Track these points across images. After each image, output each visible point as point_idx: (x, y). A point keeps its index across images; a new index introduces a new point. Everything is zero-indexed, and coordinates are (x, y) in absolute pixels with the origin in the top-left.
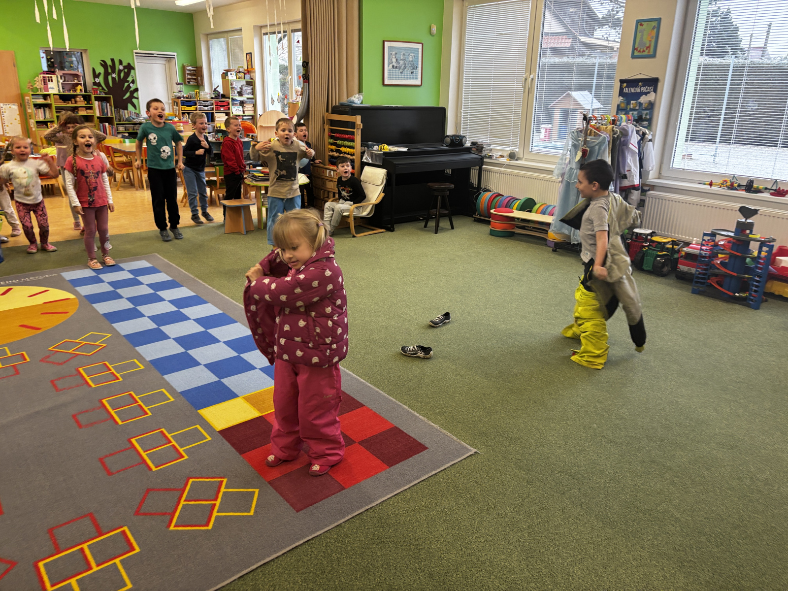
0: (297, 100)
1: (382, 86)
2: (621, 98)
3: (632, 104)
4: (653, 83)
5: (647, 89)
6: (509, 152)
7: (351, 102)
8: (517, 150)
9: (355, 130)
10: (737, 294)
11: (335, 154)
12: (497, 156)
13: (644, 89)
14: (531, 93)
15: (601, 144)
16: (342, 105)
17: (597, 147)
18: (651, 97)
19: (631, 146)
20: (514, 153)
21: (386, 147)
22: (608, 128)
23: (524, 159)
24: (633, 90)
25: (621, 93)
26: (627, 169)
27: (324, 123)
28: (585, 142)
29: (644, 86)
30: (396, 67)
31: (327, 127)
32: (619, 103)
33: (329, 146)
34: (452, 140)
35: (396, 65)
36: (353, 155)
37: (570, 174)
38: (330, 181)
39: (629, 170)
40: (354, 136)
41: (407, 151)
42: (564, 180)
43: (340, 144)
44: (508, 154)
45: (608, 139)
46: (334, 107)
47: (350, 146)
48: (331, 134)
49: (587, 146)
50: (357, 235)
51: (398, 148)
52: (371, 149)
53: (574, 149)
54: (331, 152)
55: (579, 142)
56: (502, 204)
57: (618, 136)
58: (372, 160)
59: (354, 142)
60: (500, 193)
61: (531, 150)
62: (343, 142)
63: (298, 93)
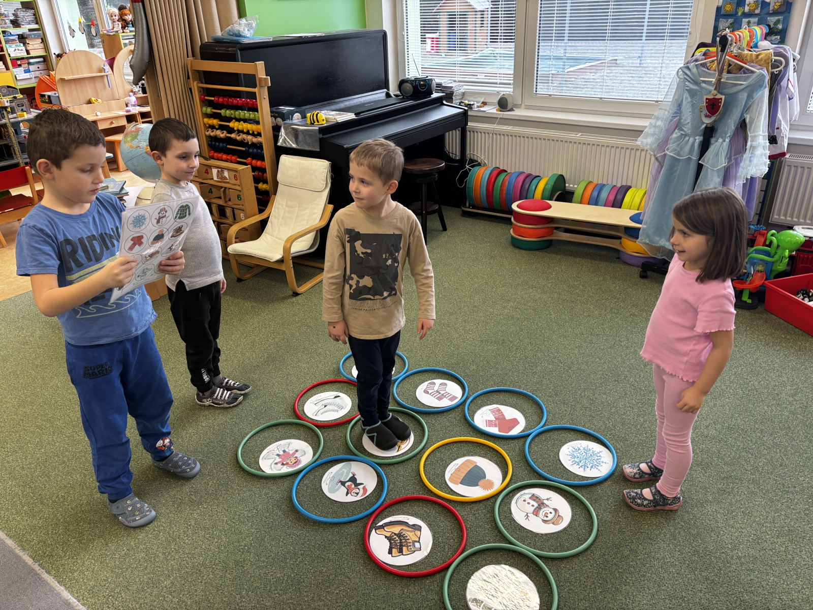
0: (115, 29)
3: (749, 5)
6: (500, 96)
7: (233, 35)
8: (512, 94)
9: (256, 89)
11: (222, 134)
12: (479, 104)
15: (752, 90)
16: (218, 41)
17: (744, 95)
19: (790, 86)
20: (507, 96)
21: (321, 115)
22: (760, 57)
26: (776, 125)
27: (189, 78)
31: (195, 85)
32: (720, 4)
33: (206, 120)
34: (415, 87)
36: (259, 135)
37: (679, 144)
38: (223, 189)
39: (778, 128)
40: (256, 99)
41: (355, 117)
42: (665, 155)
43: (228, 115)
44: (496, 100)
45: (767, 78)
46: (204, 46)
47: (250, 120)
48: (206, 98)
49: (719, 93)
50: (301, 290)
51: (337, 114)
52: (290, 122)
53: (689, 99)
54: (210, 129)
55: (704, 85)
56: (512, 187)
57: (780, 71)
58: (297, 142)
59: (258, 112)
60: (501, 168)
61: (536, 91)
62: (232, 111)
63: (114, 17)
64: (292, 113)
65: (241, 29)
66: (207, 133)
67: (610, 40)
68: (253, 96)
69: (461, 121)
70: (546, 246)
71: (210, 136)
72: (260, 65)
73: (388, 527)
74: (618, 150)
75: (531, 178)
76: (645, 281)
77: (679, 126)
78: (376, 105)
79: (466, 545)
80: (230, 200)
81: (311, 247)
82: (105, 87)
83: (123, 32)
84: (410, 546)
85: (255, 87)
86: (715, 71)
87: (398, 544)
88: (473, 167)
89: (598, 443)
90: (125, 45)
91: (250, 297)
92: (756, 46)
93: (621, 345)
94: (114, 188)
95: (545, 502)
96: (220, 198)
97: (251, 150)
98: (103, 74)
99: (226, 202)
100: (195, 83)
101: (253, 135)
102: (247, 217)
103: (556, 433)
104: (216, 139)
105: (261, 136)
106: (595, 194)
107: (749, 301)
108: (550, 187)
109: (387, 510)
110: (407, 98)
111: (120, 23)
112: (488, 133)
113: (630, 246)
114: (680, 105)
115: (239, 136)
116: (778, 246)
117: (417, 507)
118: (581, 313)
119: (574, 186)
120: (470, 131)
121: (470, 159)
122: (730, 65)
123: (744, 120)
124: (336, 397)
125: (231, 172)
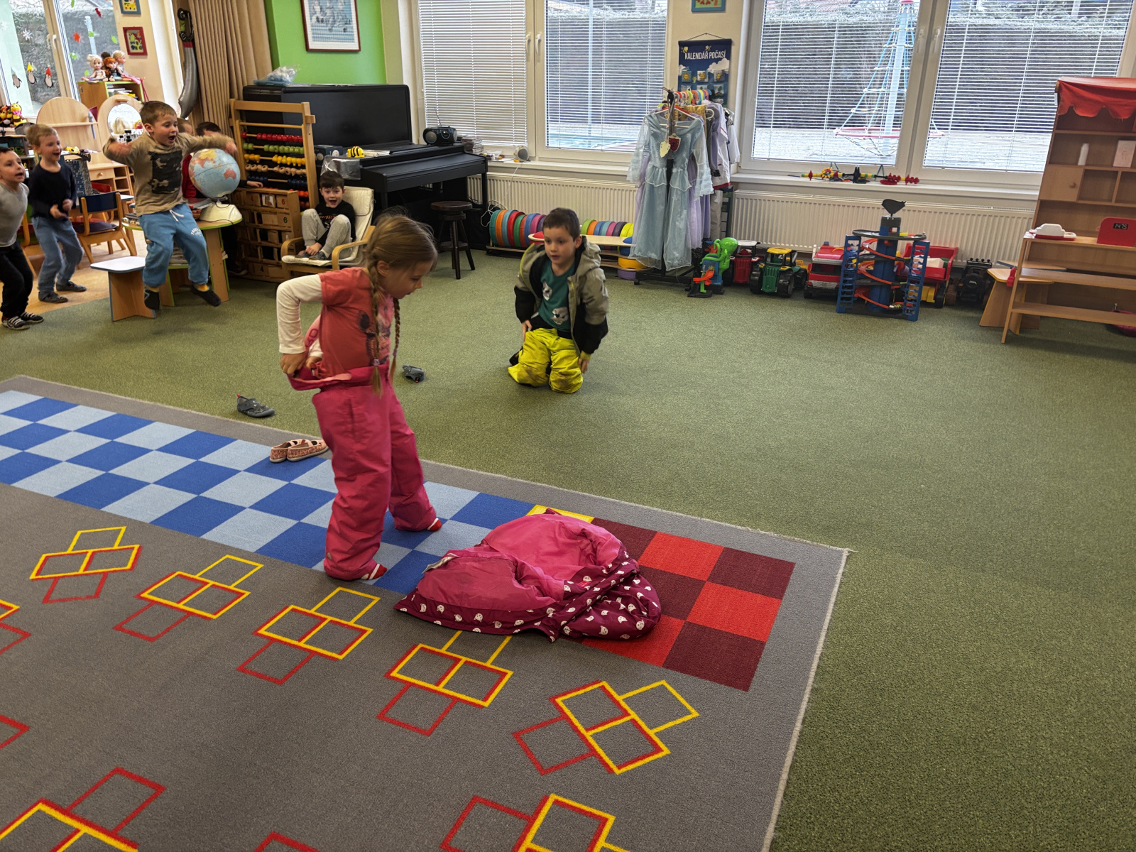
0: (98, 77)
1: (306, 52)
2: (683, 67)
3: (700, 75)
4: (724, 46)
5: (717, 55)
6: (518, 149)
7: (274, 80)
8: (526, 145)
9: (302, 127)
10: (891, 306)
11: (263, 168)
12: (498, 157)
13: (713, 55)
14: (539, 61)
15: (694, 131)
16: (260, 85)
17: (689, 136)
18: (724, 65)
19: (722, 132)
20: (524, 150)
21: (360, 149)
22: (698, 109)
23: (537, 158)
24: (698, 56)
25: (682, 61)
26: (718, 162)
27: (231, 116)
28: (672, 129)
29: (712, 50)
30: (322, 21)
31: (237, 124)
32: (680, 74)
33: (246, 156)
34: (439, 136)
35: (321, 17)
36: (303, 167)
37: (653, 175)
39: (720, 165)
40: (301, 135)
41: (390, 154)
42: (645, 184)
43: (270, 151)
44: (515, 153)
45: (704, 124)
46: (245, 89)
47: (294, 154)
48: (248, 135)
52: (331, 156)
53: (654, 141)
54: (249, 165)
55: (662, 129)
56: (530, 224)
57: (713, 120)
59: (302, 147)
60: (520, 211)
61: (548, 145)
62: (276, 147)
63: (97, 65)
64: (331, 150)
65: (280, 76)
66: (247, 168)
68: (297, 132)
69: (481, 168)
71: (250, 171)
72: (307, 105)
77: (650, 159)
82: (88, 138)
83: (109, 81)
85: (301, 124)
86: (669, 119)
88: (494, 210)
92: (700, 103)
97: (294, 182)
98: (88, 123)
100: (237, 121)
101: (297, 167)
104: (255, 173)
105: (305, 168)
106: (598, 229)
107: (705, 291)
110: (432, 144)
111: (104, 71)
112: (507, 181)
113: (625, 263)
114: (649, 146)
115: (281, 169)
116: (721, 249)
120: (490, 180)
121: (491, 205)
122: (679, 115)
123: (693, 154)
125: (278, 197)
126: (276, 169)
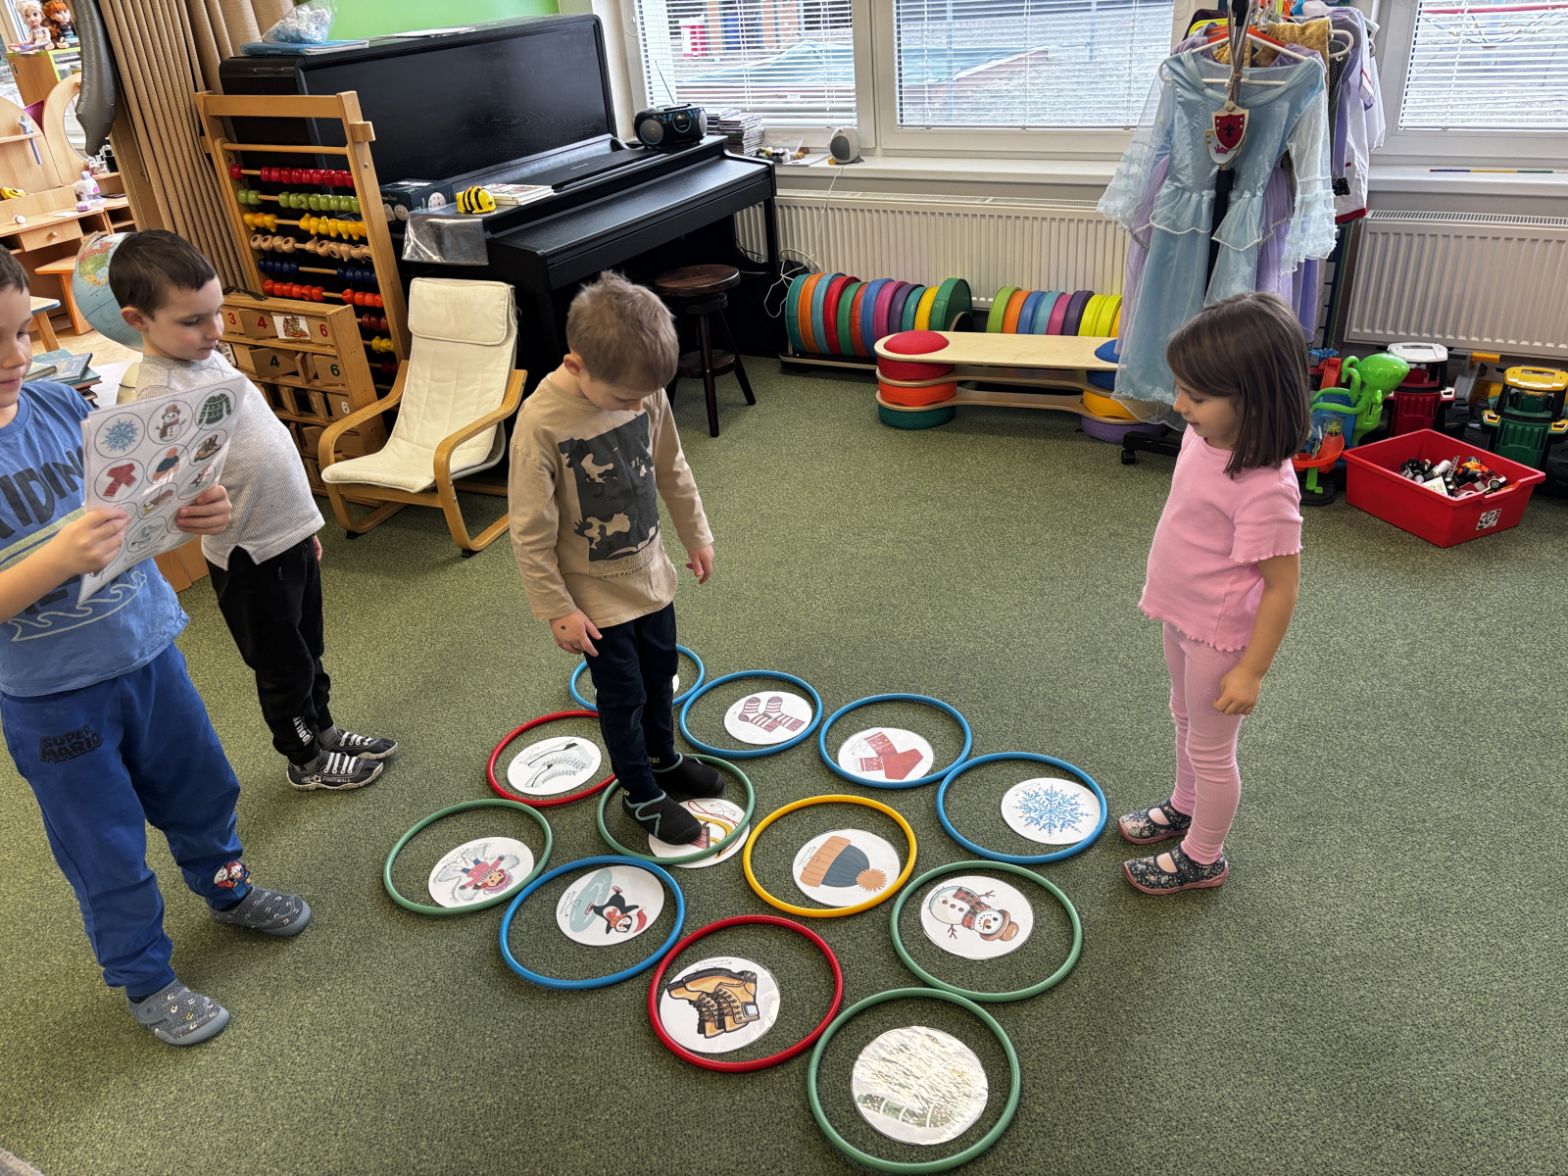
0: (38, 43)
7: (288, 41)
8: (854, 126)
9: (347, 148)
11: (286, 245)
12: (795, 153)
15: (1298, 95)
16: (256, 55)
17: (1284, 107)
19: (1365, 84)
21: (485, 194)
22: (1308, 32)
23: (877, 153)
26: (1345, 159)
27: (202, 133)
31: (217, 148)
33: (248, 217)
34: (667, 128)
36: (363, 240)
37: (1173, 207)
38: (299, 356)
39: (1348, 165)
40: (348, 169)
41: (555, 194)
42: (1150, 229)
43: (293, 205)
44: (826, 142)
45: (1324, 71)
46: (227, 67)
47: (344, 212)
48: (244, 172)
49: (1238, 104)
50: (478, 543)
51: (517, 190)
52: (425, 211)
53: (1186, 121)
54: (259, 236)
55: (1209, 92)
56: (872, 309)
57: (1346, 56)
58: (441, 251)
59: (355, 195)
60: (849, 275)
61: (902, 121)
62: (301, 197)
63: (33, 18)
64: (426, 194)
65: (303, 27)
66: (255, 245)
67: (1032, 13)
68: (341, 162)
69: (762, 188)
70: (945, 419)
71: (261, 250)
72: (350, 99)
73: (693, 983)
74: (1063, 225)
75: (906, 291)
76: (1132, 469)
77: (1170, 172)
78: (593, 167)
79: (843, 998)
80: (316, 377)
81: (490, 458)
82: (29, 164)
83: (56, 48)
84: (738, 1013)
85: (343, 144)
86: (1228, 63)
87: (714, 1013)
88: (794, 275)
89: (1070, 779)
90: (64, 74)
91: (376, 567)
92: (1300, 11)
93: (1098, 593)
94: (68, 369)
95: (983, 899)
96: (296, 374)
97: (349, 274)
98: (22, 137)
99: (308, 382)
100: (217, 143)
101: (350, 241)
102: (354, 409)
103: (992, 768)
104: (273, 254)
105: (366, 244)
106: (1028, 312)
107: (1319, 490)
108: (942, 304)
109: (689, 951)
110: (654, 149)
111: (47, 30)
112: (817, 208)
113: (1100, 406)
114: (1169, 134)
115: (321, 246)
116: (1363, 384)
117: (744, 938)
118: (1020, 539)
119: (987, 299)
121: (788, 261)
122: (1254, 50)
123: (1287, 154)
124: (569, 746)
125: (312, 321)
126: (309, 246)
